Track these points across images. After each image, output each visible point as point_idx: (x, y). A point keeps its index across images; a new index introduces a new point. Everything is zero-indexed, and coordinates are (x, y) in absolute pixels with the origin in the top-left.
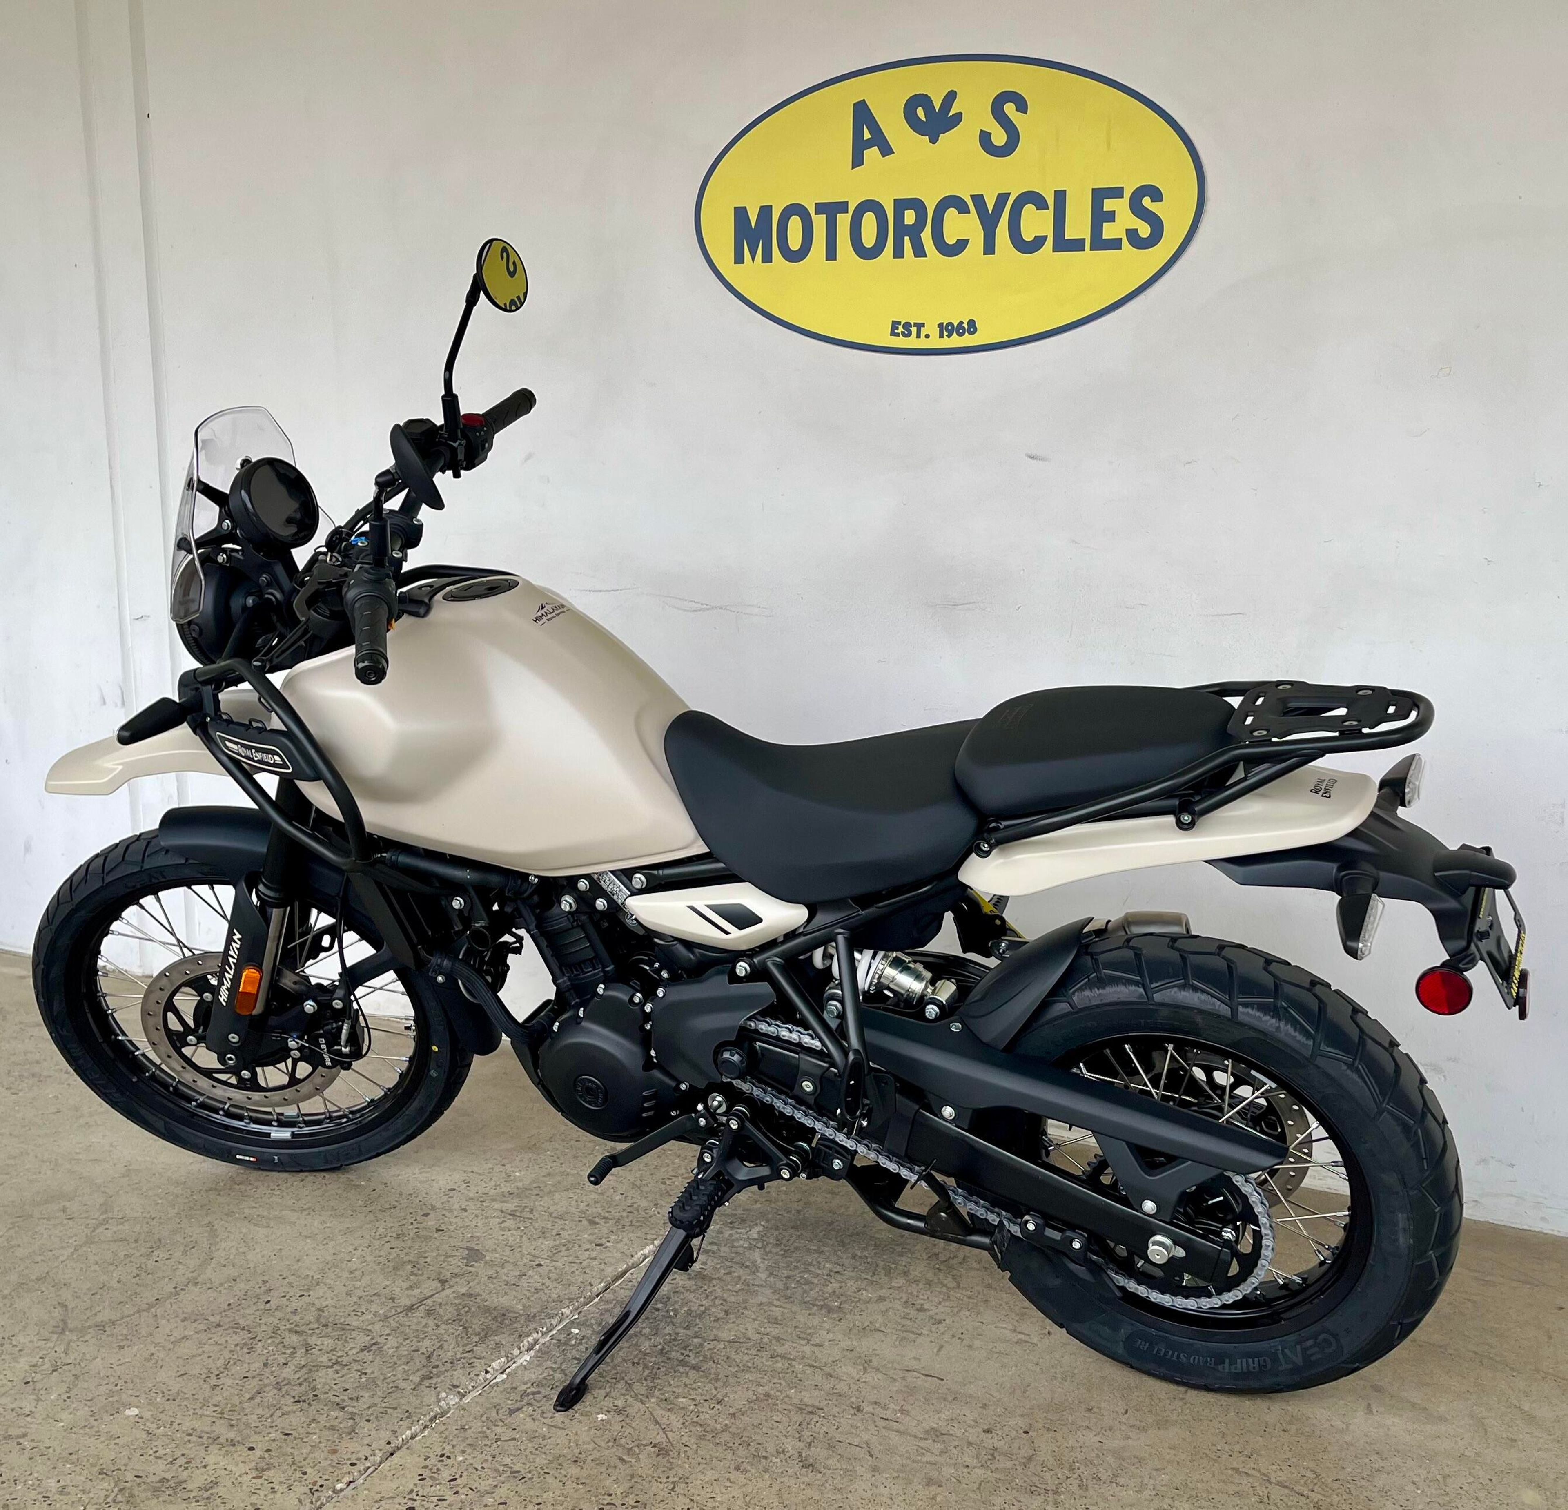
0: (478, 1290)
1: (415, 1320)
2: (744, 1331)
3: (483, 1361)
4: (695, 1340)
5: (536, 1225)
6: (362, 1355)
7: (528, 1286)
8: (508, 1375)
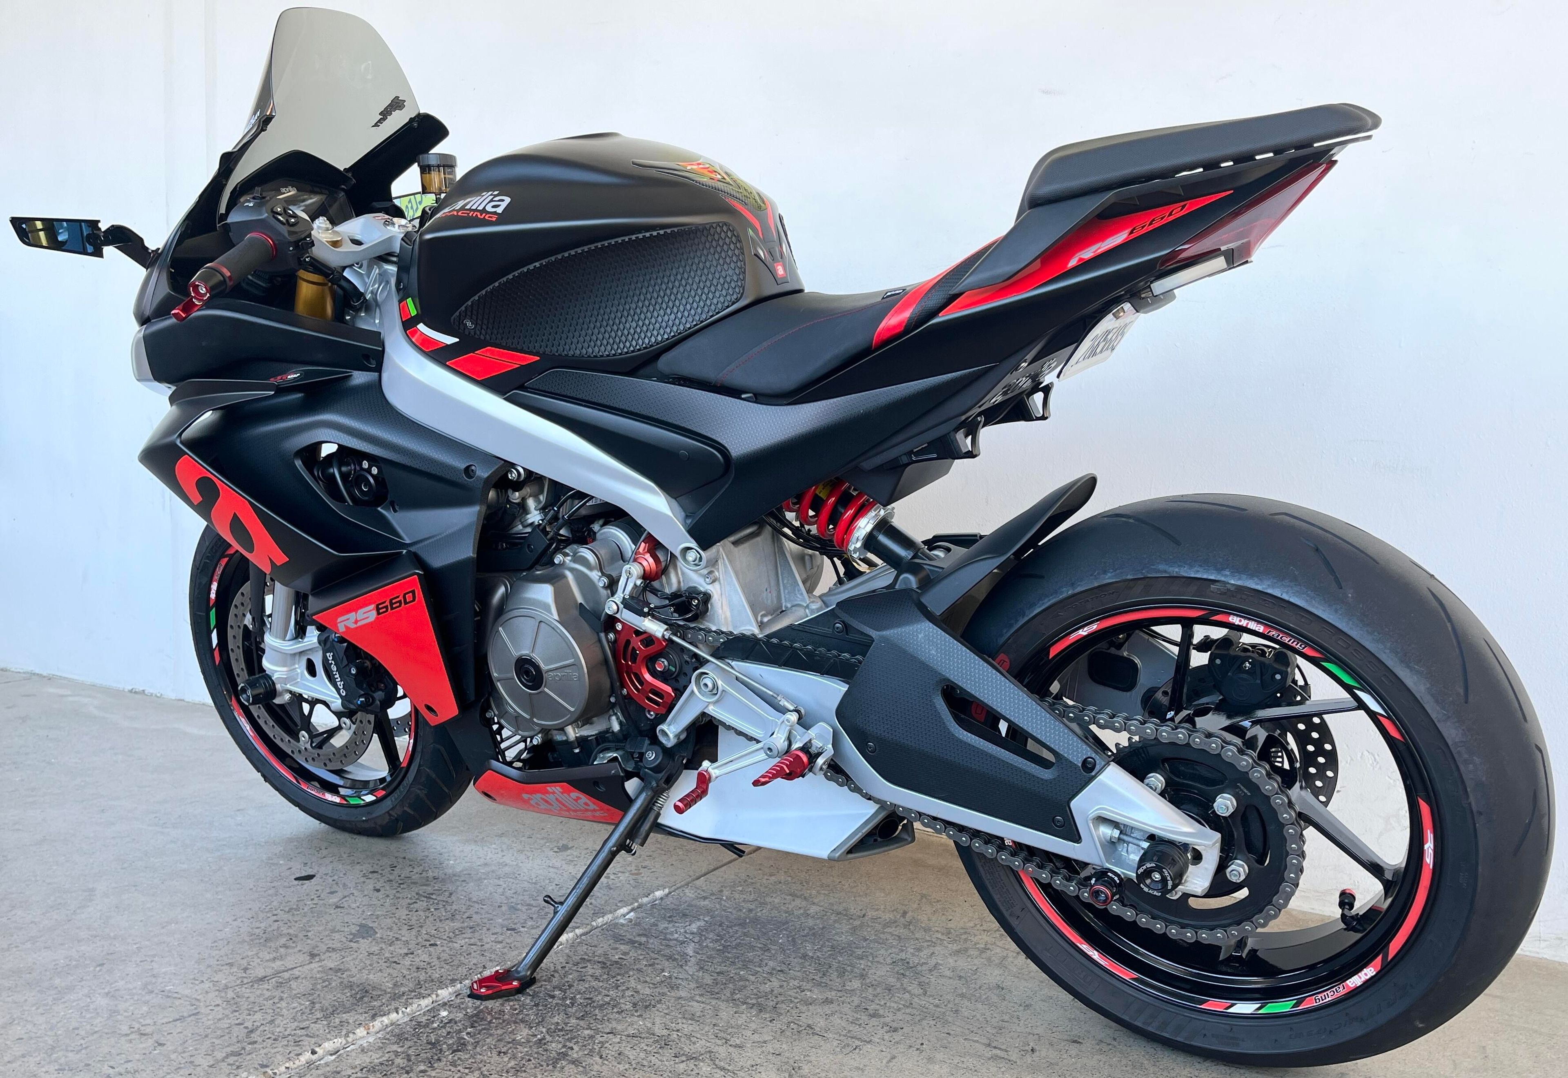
0: (351, 965)
1: (259, 992)
2: (649, 1025)
3: (313, 1040)
4: (587, 1032)
5: (449, 908)
6: (170, 1025)
7: (411, 965)
8: (340, 1055)
